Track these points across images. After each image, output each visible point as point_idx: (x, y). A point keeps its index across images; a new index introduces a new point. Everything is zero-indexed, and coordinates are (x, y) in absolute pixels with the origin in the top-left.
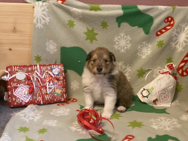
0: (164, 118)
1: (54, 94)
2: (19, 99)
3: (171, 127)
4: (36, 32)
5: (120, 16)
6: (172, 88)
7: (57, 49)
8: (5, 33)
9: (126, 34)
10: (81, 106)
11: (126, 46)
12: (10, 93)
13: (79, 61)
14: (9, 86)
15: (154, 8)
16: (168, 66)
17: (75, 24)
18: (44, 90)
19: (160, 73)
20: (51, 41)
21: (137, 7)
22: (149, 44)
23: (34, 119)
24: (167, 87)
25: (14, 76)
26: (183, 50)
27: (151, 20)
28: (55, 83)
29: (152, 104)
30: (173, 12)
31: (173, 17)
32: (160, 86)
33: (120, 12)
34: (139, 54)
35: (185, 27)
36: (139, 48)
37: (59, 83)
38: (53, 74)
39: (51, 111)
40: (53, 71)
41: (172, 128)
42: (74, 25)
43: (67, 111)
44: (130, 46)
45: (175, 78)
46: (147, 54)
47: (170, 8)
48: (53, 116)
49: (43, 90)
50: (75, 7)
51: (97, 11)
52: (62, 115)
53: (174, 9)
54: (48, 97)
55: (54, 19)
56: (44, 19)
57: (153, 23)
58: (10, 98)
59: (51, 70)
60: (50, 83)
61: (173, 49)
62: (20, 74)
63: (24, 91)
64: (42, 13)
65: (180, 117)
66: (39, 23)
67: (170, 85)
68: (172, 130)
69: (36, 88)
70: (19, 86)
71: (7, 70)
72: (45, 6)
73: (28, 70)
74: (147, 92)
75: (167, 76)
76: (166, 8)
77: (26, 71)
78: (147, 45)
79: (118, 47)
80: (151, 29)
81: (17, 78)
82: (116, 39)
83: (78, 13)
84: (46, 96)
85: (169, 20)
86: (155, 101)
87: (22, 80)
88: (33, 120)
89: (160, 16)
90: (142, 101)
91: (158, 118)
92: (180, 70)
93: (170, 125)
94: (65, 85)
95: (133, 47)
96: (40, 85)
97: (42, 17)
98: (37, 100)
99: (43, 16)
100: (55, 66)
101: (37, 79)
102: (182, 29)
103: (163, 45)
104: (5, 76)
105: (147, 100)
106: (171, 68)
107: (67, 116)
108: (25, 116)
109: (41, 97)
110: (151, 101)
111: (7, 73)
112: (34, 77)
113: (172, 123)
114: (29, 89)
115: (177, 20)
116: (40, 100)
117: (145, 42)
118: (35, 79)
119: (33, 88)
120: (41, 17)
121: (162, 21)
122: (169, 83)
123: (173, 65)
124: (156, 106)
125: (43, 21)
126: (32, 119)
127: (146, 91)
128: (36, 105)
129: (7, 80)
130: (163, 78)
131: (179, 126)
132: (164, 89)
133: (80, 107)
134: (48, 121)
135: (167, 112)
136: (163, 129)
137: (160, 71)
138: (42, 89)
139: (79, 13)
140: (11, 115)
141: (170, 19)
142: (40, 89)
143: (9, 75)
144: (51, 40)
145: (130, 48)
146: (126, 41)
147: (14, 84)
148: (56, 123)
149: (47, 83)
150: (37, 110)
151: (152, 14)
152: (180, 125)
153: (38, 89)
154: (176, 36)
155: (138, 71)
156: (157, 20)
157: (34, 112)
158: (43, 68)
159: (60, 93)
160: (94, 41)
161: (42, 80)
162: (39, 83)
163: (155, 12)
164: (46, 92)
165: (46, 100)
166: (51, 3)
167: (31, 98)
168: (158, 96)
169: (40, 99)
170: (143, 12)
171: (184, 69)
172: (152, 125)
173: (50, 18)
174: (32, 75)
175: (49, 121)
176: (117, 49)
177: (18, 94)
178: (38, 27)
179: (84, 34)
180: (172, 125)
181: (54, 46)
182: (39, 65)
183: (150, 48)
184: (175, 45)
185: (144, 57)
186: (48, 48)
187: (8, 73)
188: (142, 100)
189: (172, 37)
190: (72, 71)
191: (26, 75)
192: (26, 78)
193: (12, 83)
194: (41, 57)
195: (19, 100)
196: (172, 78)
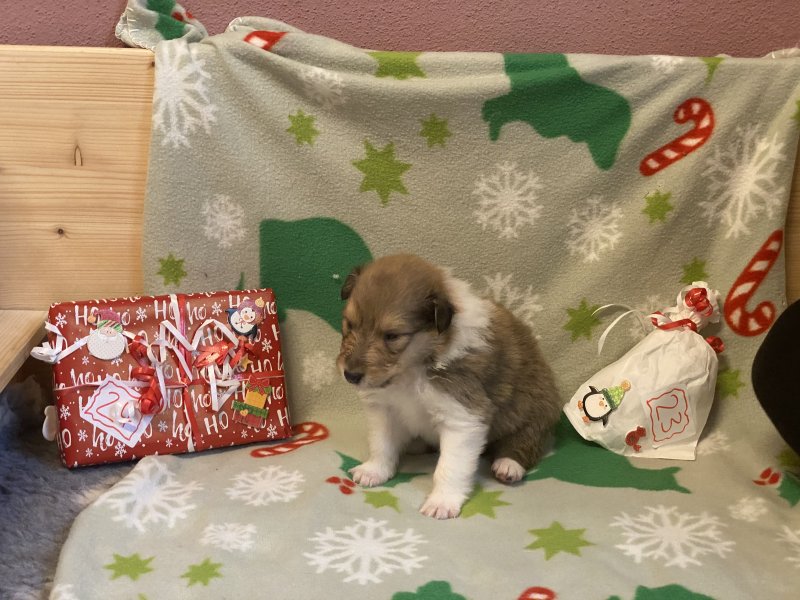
0: (668, 511)
1: (238, 412)
2: (102, 434)
3: (696, 551)
4: (162, 162)
5: (499, 99)
6: (703, 386)
7: (247, 227)
8: (40, 167)
9: (523, 168)
10: (343, 457)
11: (521, 213)
12: (65, 412)
13: (336, 276)
14: (62, 386)
15: (636, 64)
16: (688, 296)
17: (318, 129)
18: (200, 396)
19: (656, 324)
20: (223, 199)
21: (564, 62)
22: (614, 207)
23: (164, 517)
24: (681, 383)
25: (79, 344)
26: (747, 232)
27: (622, 110)
28: (242, 367)
29: (621, 449)
30: (708, 80)
31: (708, 100)
32: (655, 379)
33: (500, 81)
34: (572, 245)
35: (757, 141)
36: (574, 220)
37: (256, 367)
38: (233, 329)
39: (231, 485)
40: (235, 318)
41: (699, 557)
42: (315, 132)
43: (290, 480)
44: (538, 212)
45: (716, 344)
46: (606, 245)
47: (698, 64)
48: (239, 503)
49: (196, 397)
50: (318, 62)
51: (404, 78)
52: (275, 498)
53: (712, 68)
54: (215, 425)
55: (235, 112)
56: (193, 112)
57: (628, 125)
58: (66, 433)
59: (226, 315)
60: (221, 367)
61: (709, 225)
62: (103, 337)
63: (120, 405)
64: (186, 90)
65: (731, 508)
66: (174, 128)
67: (693, 375)
68: (699, 563)
69: (169, 391)
70: (100, 382)
71: (53, 322)
72: (198, 59)
73: (134, 320)
74: (605, 402)
75: (681, 338)
76: (683, 66)
77: (125, 324)
78: (605, 209)
79: (491, 218)
80: (621, 147)
81: (95, 351)
82: (482, 186)
83: (332, 88)
84: (206, 420)
85: (692, 112)
86: (634, 439)
87: (111, 360)
88: (161, 522)
89: (657, 96)
90: (585, 437)
91: (646, 513)
92: (734, 309)
93: (689, 544)
94: (282, 372)
95: (551, 219)
96: (184, 375)
97: (185, 103)
98: (171, 437)
99: (189, 100)
100: (241, 300)
101: (171, 351)
102: (746, 148)
103: (669, 212)
104: (46, 344)
105: (602, 434)
106: (702, 304)
107: (293, 502)
108: (130, 508)
109: (187, 422)
110: (620, 437)
111: (55, 335)
112: (158, 346)
113: (700, 534)
114: (139, 395)
115: (725, 111)
116: (184, 436)
117: (596, 196)
118: (164, 355)
119: (158, 388)
120: (181, 104)
121: (664, 117)
122: (690, 369)
123: (709, 292)
124: (638, 455)
125: (189, 120)
126: (160, 519)
127: (602, 396)
128: (169, 458)
129: (53, 360)
130: (668, 344)
131: (723, 547)
132: (673, 392)
133: (340, 462)
134: (221, 527)
135: (681, 484)
136: (662, 560)
137: (656, 319)
138: (193, 393)
139: (335, 87)
140: (73, 500)
141: (696, 108)
142: (183, 391)
143: (60, 340)
144: (223, 196)
145: (536, 220)
146: (521, 195)
147: (81, 376)
148: (253, 536)
149: (211, 370)
150: (175, 479)
151: (626, 91)
152: (729, 543)
153: (176, 391)
154: (721, 177)
155: (570, 312)
156: (643, 110)
157: (164, 487)
158: (195, 309)
159: (262, 407)
160: (394, 194)
161: (191, 357)
162: (177, 370)
163: (636, 81)
164: (207, 406)
165: (206, 436)
166: (219, 47)
167: (148, 430)
168: (646, 419)
169: (183, 431)
170: (589, 81)
171: (751, 306)
172: (623, 540)
173: (217, 109)
174: (152, 339)
175: (226, 529)
176: (485, 225)
177: (97, 416)
178: (171, 144)
179: (354, 168)
180: (698, 545)
181: (234, 216)
182: (180, 297)
183: (618, 223)
184: (717, 211)
185: (592, 256)
186: (210, 226)
187: (57, 332)
188: (585, 431)
189: (707, 181)
190: (305, 312)
191: (128, 338)
192: (128, 351)
193: (72, 373)
194: (182, 261)
195: (102, 439)
196: (702, 345)
